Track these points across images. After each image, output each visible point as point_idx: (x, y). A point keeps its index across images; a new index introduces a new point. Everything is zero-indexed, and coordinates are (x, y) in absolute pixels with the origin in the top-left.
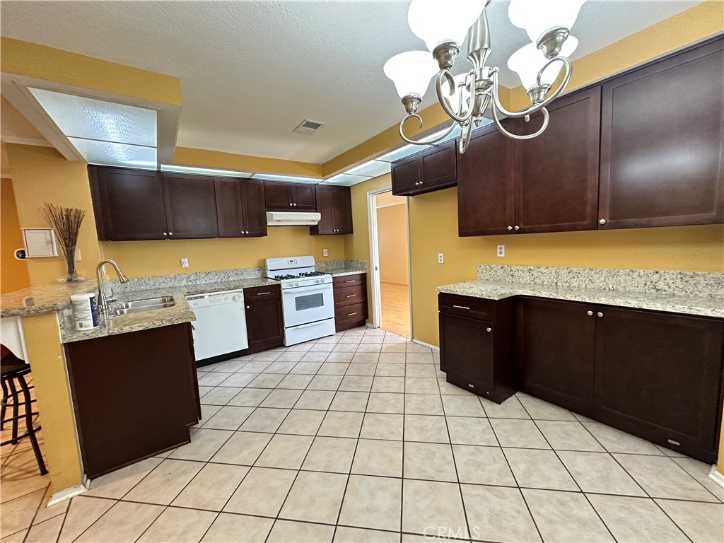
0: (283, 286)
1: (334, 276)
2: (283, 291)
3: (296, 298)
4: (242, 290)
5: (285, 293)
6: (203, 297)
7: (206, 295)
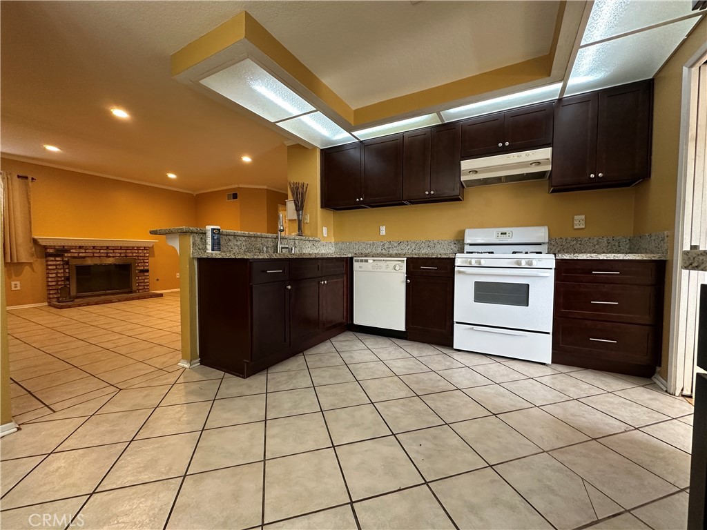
0: (458, 262)
1: (560, 256)
2: (456, 269)
3: (477, 283)
4: (405, 259)
5: (460, 272)
6: (366, 261)
7: (370, 260)
